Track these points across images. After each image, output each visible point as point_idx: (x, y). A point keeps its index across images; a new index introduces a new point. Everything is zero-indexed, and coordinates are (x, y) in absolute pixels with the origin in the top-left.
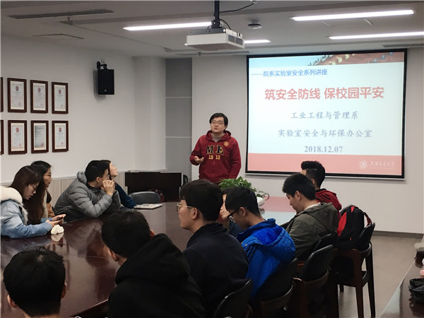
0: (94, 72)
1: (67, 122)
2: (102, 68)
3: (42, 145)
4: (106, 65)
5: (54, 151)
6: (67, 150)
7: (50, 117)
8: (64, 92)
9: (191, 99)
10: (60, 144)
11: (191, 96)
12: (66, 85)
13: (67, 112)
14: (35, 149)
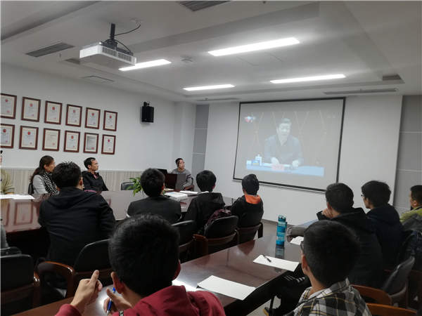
0: (142, 108)
1: (115, 136)
3: (93, 148)
5: (103, 153)
6: (113, 153)
7: (100, 132)
8: (114, 117)
11: (207, 128)
12: (116, 113)
13: (115, 130)
14: (86, 150)
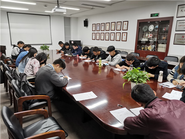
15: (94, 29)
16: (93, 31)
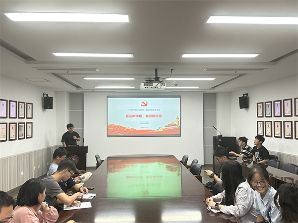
0: (42, 98)
1: (32, 123)
2: (46, 96)
3: (23, 135)
4: (47, 95)
5: (27, 138)
6: (32, 137)
7: (25, 121)
8: (31, 108)
9: (83, 111)
10: (29, 134)
11: (83, 109)
12: (32, 104)
13: (32, 118)
14: (19, 137)
15: (260, 114)
16: (258, 117)
